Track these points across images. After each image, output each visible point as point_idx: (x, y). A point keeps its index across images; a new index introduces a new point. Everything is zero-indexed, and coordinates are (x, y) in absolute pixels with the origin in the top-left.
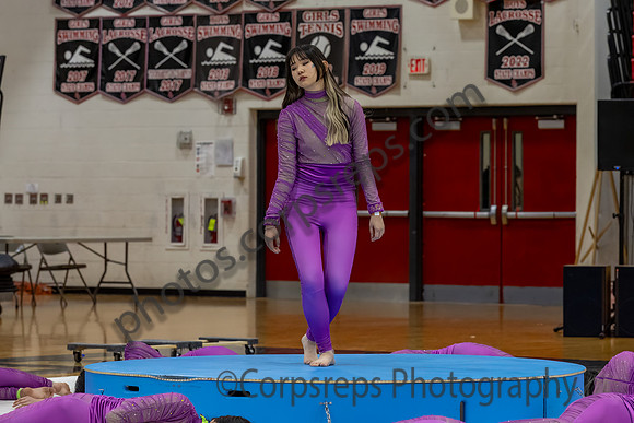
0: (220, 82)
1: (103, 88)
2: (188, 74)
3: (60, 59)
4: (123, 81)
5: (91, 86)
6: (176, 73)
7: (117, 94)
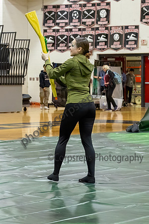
1: (56, 49)
4: (62, 47)
5: (53, 48)
7: (60, 50)
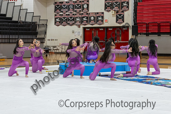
0: (78, 23)
3: (55, 20)
4: (64, 23)
5: (60, 24)
6: (72, 22)
7: (63, 25)
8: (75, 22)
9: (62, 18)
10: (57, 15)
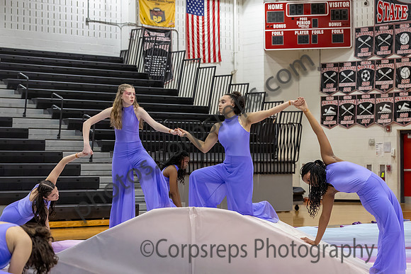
0: (385, 119)
1: (339, 123)
2: (373, 117)
4: (347, 120)
5: (335, 122)
6: (368, 116)
7: (345, 125)
8: (378, 116)
9: (340, 107)
10: (327, 98)
